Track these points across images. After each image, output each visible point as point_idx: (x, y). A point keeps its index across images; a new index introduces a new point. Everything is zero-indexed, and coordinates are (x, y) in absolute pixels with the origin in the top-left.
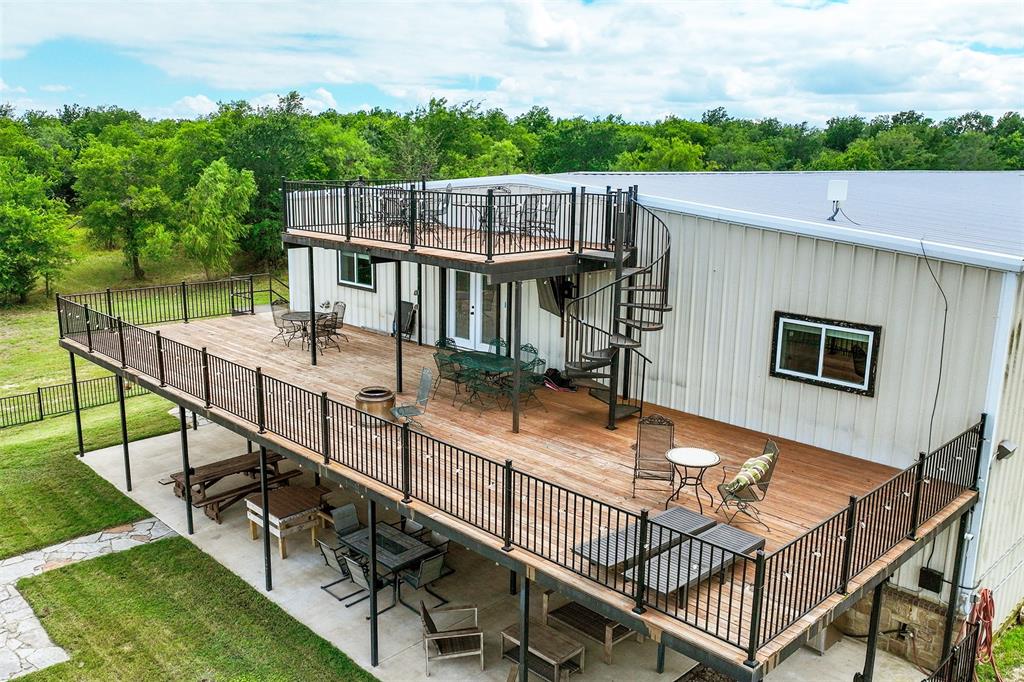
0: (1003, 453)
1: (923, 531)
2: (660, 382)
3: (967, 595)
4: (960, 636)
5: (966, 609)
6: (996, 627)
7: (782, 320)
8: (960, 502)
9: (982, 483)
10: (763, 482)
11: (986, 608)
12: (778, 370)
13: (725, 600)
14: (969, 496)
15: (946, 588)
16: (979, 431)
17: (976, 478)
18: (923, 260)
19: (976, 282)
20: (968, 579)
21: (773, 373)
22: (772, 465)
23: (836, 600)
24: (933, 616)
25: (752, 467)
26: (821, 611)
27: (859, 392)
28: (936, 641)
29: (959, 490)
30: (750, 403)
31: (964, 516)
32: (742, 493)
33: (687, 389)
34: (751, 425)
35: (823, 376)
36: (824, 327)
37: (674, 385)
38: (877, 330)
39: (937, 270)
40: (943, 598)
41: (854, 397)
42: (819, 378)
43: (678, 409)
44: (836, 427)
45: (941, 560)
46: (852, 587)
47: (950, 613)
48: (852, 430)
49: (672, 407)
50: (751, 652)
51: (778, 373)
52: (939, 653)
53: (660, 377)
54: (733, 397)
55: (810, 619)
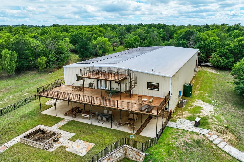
0: (171, 95)
1: (166, 103)
2: (133, 91)
3: (169, 109)
4: (169, 114)
5: (169, 111)
6: (172, 112)
7: (148, 83)
8: (168, 100)
9: (170, 98)
10: (152, 101)
11: (171, 111)
13: (153, 111)
14: (169, 99)
15: (167, 109)
16: (169, 93)
17: (169, 98)
18: (163, 76)
19: (168, 78)
20: (169, 108)
21: (148, 89)
22: (153, 99)
23: (161, 110)
24: (166, 112)
25: (151, 100)
26: (161, 111)
27: (157, 90)
28: (167, 115)
29: (168, 99)
30: (145, 92)
31: (168, 102)
32: (150, 102)
34: (145, 95)
36: (153, 83)
37: (135, 91)
38: (159, 84)
39: (164, 77)
40: (167, 110)
41: (157, 91)
42: (153, 89)
44: (155, 94)
45: (167, 107)
46: (162, 109)
47: (168, 112)
48: (157, 94)
50: (157, 114)
52: (167, 116)
54: (143, 92)
55: (160, 112)
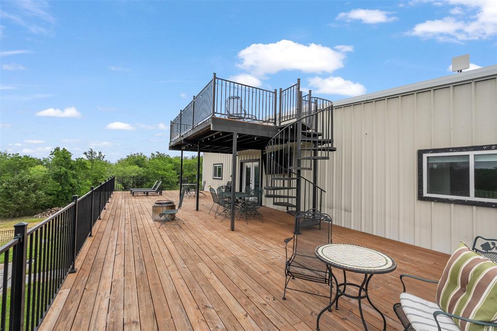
2: (334, 209)
7: (426, 155)
12: (425, 194)
21: (421, 197)
30: (401, 223)
33: (352, 213)
35: (476, 196)
36: (472, 154)
37: (343, 211)
42: (472, 198)
43: (346, 227)
49: (343, 226)
51: (426, 197)
53: (334, 206)
54: (387, 218)
